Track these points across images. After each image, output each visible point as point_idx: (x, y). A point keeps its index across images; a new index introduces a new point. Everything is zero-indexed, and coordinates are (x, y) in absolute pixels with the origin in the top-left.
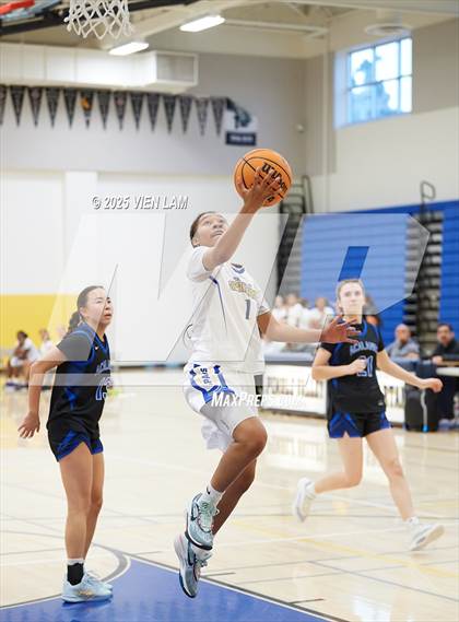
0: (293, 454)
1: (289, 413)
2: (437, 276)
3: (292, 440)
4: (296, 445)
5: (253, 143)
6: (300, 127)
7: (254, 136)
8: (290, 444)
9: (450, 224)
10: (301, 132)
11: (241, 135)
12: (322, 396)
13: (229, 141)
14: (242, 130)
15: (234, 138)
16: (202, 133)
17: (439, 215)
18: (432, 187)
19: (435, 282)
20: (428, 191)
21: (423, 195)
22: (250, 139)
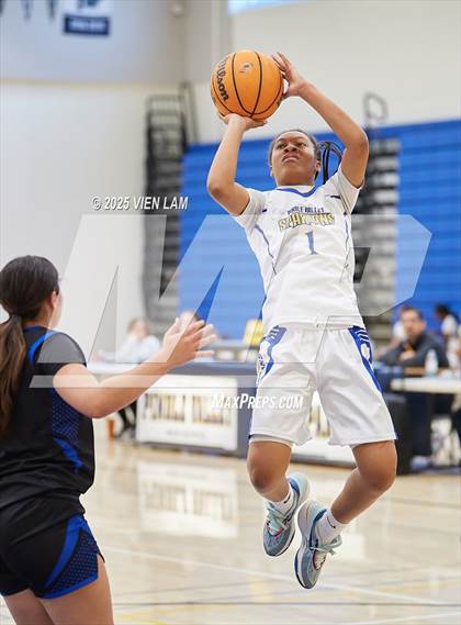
0: (186, 511)
1: (176, 449)
2: (389, 239)
3: (182, 490)
4: (190, 497)
5: (105, 32)
6: (177, 9)
7: (106, 21)
8: (179, 497)
9: (409, 159)
10: (179, 17)
11: (88, 20)
12: (229, 423)
13: (68, 29)
14: (88, 11)
15: (75, 24)
16: (27, 16)
17: (392, 145)
18: (382, 103)
19: (388, 247)
20: (375, 108)
21: (368, 115)
22: (99, 26)
